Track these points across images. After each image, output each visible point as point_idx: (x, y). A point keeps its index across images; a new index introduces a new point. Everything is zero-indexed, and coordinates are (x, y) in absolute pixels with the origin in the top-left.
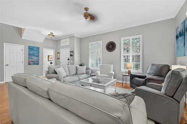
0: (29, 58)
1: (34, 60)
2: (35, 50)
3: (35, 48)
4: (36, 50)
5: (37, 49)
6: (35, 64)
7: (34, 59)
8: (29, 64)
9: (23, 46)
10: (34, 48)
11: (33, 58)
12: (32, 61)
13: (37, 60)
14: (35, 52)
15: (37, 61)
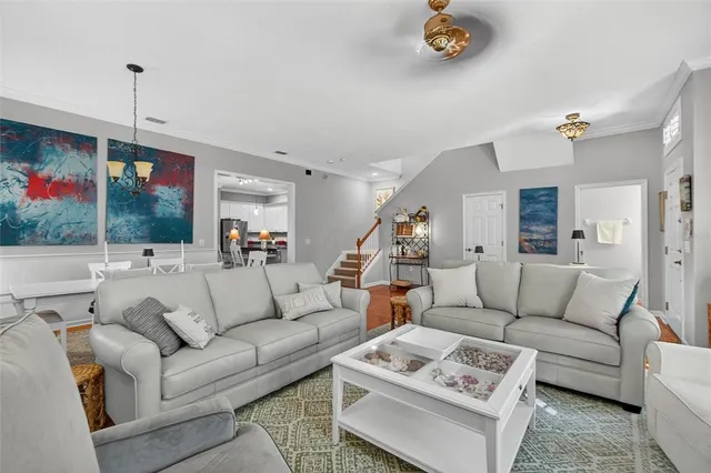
0: (521, 230)
1: (535, 237)
2: (541, 202)
3: (542, 193)
4: (543, 198)
5: (547, 195)
6: (542, 253)
7: (538, 233)
8: (521, 250)
9: (504, 193)
10: (536, 195)
11: (533, 228)
12: (531, 241)
13: (548, 237)
14: (540, 206)
15: (550, 241)
